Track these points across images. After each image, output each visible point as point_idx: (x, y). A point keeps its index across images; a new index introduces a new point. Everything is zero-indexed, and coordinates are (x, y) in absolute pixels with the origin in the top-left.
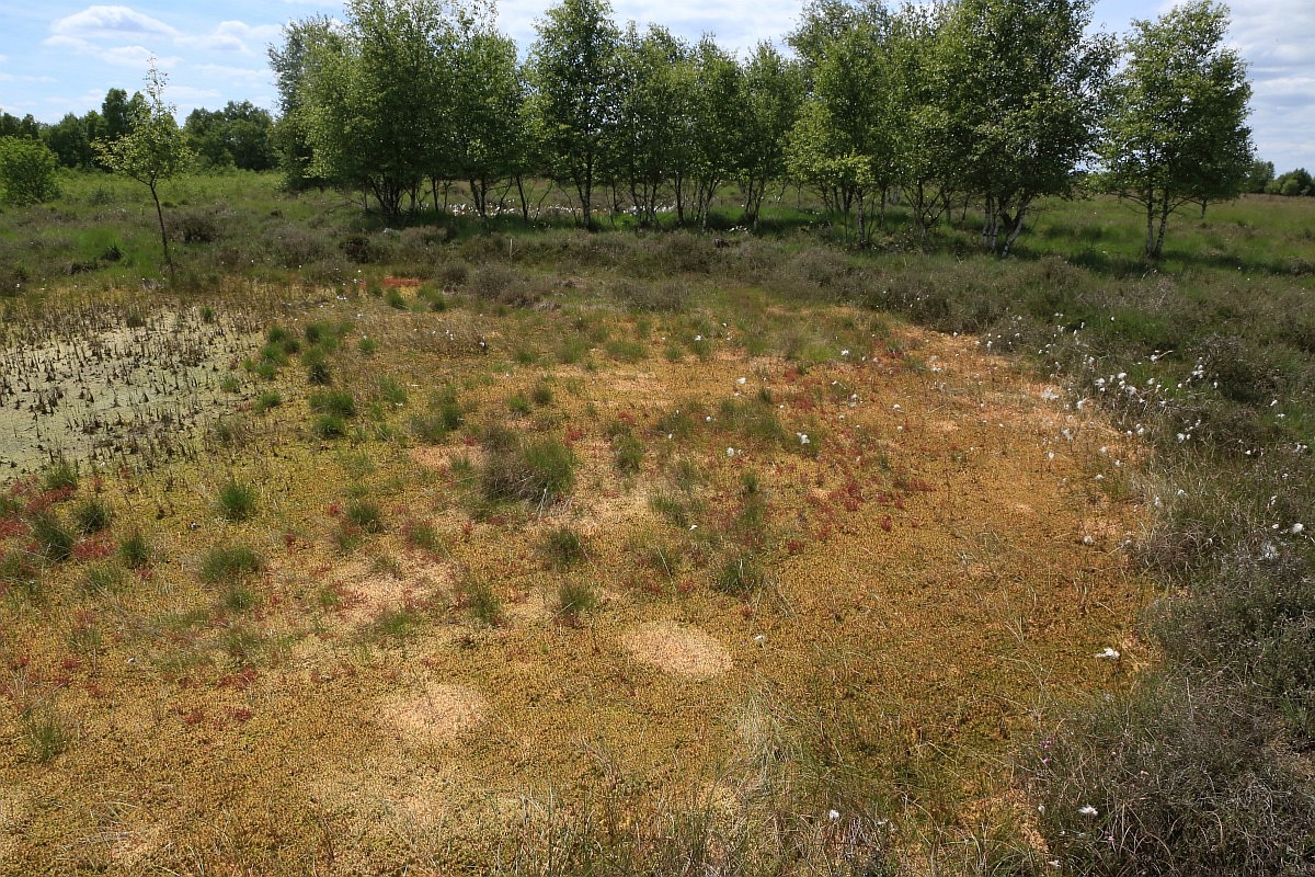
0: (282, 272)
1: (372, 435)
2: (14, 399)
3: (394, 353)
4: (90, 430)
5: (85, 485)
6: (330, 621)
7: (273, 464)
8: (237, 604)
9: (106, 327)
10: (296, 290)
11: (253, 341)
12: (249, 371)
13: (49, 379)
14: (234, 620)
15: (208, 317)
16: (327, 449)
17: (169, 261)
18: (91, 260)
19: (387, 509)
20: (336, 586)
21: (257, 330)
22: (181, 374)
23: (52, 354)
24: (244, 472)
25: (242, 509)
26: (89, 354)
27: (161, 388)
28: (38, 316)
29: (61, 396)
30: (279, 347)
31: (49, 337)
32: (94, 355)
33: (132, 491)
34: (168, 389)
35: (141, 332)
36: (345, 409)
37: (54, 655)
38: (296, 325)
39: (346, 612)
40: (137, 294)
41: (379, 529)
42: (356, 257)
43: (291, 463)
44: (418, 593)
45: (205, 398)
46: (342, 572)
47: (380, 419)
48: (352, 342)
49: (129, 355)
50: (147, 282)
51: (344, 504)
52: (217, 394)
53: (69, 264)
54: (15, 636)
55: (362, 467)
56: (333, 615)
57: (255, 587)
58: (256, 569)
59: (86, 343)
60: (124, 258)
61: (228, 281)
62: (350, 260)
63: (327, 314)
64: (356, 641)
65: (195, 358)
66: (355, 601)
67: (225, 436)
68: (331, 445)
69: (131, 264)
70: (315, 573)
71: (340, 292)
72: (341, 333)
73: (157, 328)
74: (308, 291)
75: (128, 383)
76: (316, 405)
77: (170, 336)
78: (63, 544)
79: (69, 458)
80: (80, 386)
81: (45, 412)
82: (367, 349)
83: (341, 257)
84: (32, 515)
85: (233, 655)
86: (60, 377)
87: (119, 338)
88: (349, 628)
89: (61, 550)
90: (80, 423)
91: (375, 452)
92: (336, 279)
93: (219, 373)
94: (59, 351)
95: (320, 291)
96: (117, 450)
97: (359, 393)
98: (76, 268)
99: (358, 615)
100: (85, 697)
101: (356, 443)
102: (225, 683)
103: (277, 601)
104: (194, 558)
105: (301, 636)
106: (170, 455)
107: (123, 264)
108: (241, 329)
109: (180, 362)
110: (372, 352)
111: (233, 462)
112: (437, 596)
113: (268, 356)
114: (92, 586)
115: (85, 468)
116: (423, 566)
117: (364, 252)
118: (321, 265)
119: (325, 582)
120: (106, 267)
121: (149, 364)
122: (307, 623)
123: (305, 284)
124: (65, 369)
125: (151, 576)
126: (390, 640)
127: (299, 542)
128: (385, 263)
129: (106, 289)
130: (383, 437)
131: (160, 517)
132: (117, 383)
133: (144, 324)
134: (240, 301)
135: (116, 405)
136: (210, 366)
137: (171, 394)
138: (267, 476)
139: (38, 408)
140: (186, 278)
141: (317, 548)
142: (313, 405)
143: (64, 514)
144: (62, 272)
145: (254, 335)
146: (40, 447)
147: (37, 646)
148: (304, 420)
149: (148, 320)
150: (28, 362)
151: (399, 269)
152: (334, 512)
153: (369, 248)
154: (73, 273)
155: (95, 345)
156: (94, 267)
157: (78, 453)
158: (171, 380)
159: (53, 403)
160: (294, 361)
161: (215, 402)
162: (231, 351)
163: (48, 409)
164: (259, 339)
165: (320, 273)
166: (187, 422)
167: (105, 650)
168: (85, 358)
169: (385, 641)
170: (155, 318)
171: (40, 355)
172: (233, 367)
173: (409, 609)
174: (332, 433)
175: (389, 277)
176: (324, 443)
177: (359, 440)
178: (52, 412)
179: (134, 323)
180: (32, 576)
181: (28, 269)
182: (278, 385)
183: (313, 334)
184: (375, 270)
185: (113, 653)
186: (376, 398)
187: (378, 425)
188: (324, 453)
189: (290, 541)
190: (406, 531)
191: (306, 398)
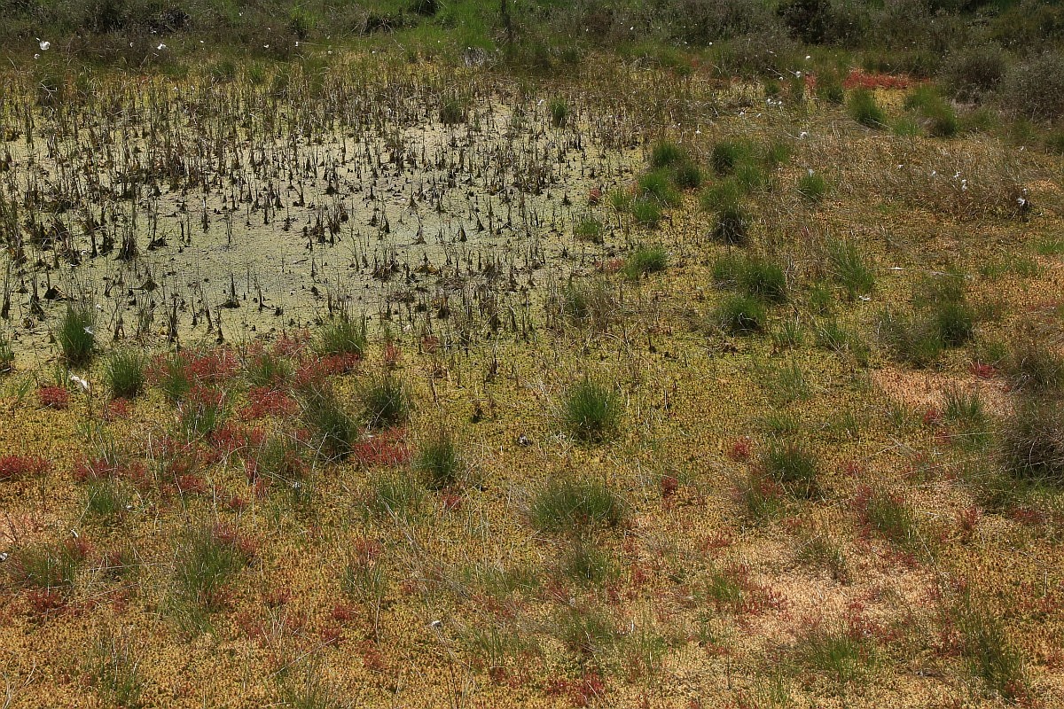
0: (676, 52)
1: (809, 338)
2: (282, 215)
3: (857, 204)
4: (384, 274)
5: (373, 353)
6: (722, 625)
7: (650, 365)
8: (584, 570)
9: (409, 120)
10: (699, 82)
11: (626, 163)
12: (619, 210)
13: (330, 191)
14: (578, 596)
15: (559, 117)
16: (734, 350)
17: (507, 23)
18: (396, 12)
19: (829, 461)
20: (738, 574)
21: (633, 144)
22: (516, 203)
23: (336, 154)
24: (606, 366)
25: (597, 425)
26: (385, 158)
27: (486, 224)
28: (318, 93)
29: (345, 218)
30: (668, 176)
31: (331, 128)
32: (392, 160)
33: (439, 374)
34: (496, 226)
35: (461, 131)
36: (769, 288)
37: (321, 596)
38: (699, 142)
39: (752, 620)
40: (457, 72)
41: (813, 495)
42: (804, 31)
43: (674, 366)
44: (873, 611)
45: (551, 245)
46: (749, 553)
47: (824, 313)
48: (789, 177)
49: (441, 166)
50: (472, 54)
51: (759, 445)
52: (568, 241)
53: (364, 17)
54: (272, 559)
55: (791, 390)
56: (729, 618)
57: (610, 551)
58: (613, 523)
59: (382, 143)
60: (442, 13)
61: (593, 60)
62: (793, 37)
63: (749, 128)
64: (764, 669)
65: (538, 181)
66: (766, 603)
67: (578, 308)
68: (741, 345)
69: (450, 23)
70: (706, 546)
71: (772, 92)
72: (771, 161)
73: (484, 128)
74: (718, 87)
75: (440, 210)
76: (721, 276)
77: (503, 142)
78: (344, 436)
79: (355, 311)
80: (372, 206)
81: (322, 240)
82: (812, 192)
83: (779, 30)
84: (303, 387)
85: (572, 648)
86: (343, 189)
87: (429, 138)
88: (754, 644)
89: (340, 446)
90: (370, 261)
91: (817, 368)
92: (766, 69)
93: (573, 209)
94: (344, 151)
95: (737, 88)
96: (421, 308)
97: (794, 264)
98: (374, 24)
99: (769, 625)
100: (358, 668)
101: (783, 348)
102: (556, 690)
103: (640, 579)
104: (525, 490)
105: (678, 642)
106: (494, 329)
107: (438, 22)
108: (608, 141)
109: (516, 185)
110: (820, 199)
111: (587, 352)
112: (905, 625)
113: (650, 188)
114: (377, 506)
115: (374, 330)
116: (884, 570)
117: (818, 24)
118: (745, 44)
119: (719, 564)
120: (414, 24)
121: (469, 182)
122: (688, 623)
123: (715, 74)
124: (352, 178)
125: (459, 505)
126: (821, 679)
127: (683, 491)
128: (853, 45)
129: (413, 60)
130: (828, 343)
131: (476, 420)
132: (423, 207)
133: (464, 119)
134: (610, 95)
135: (421, 241)
136: (559, 195)
137: (499, 233)
138: (637, 380)
139: (315, 232)
140: (530, 51)
141: (709, 506)
142: (717, 276)
143: (345, 392)
144: (352, 28)
145: (627, 153)
146: (314, 290)
147: (300, 579)
148: (701, 299)
149: (472, 114)
150: (302, 161)
151: (876, 56)
152: (739, 454)
153: (828, 17)
154: (368, 31)
155: (395, 146)
156: (396, 24)
158: (501, 211)
159: (335, 229)
160: (690, 200)
161: (565, 254)
162: (592, 176)
163: (327, 235)
164: (636, 159)
165: (741, 56)
166: (522, 280)
167: (389, 602)
168: (380, 164)
169: (813, 680)
170: (481, 111)
171: (320, 152)
172: (593, 202)
173: (856, 635)
174: (744, 325)
175: (856, 70)
176: (730, 341)
177: (788, 342)
178: (332, 241)
179: (451, 117)
180: (300, 476)
181: (310, 19)
182: (663, 238)
183: (723, 160)
184: (834, 56)
185: (400, 610)
186: (820, 276)
187: (821, 322)
188: (728, 355)
189: (668, 489)
190: (860, 504)
191: (705, 263)
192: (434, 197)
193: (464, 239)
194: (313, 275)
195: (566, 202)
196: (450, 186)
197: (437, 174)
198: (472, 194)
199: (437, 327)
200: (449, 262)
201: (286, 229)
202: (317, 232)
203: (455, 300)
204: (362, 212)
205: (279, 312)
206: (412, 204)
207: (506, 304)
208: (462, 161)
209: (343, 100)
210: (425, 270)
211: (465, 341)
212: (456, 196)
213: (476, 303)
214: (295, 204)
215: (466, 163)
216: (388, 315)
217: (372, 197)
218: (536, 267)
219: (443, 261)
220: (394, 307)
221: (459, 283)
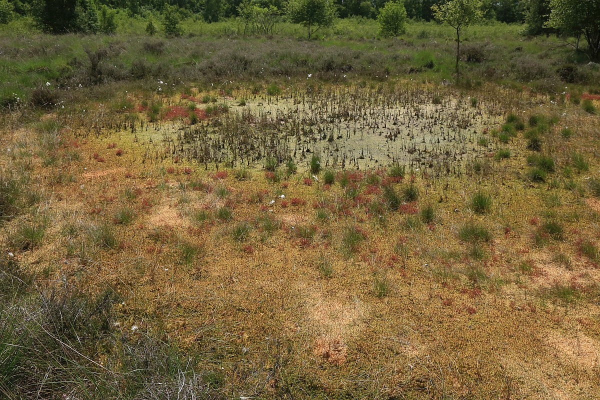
0: (518, 83)
1: (562, 185)
2: (379, 131)
3: (583, 140)
4: (411, 152)
5: (407, 177)
6: (524, 279)
7: (502, 189)
8: (476, 255)
9: (422, 102)
10: (525, 94)
11: (497, 120)
12: (494, 136)
13: (395, 124)
14: (473, 263)
15: (474, 104)
16: (533, 187)
17: (457, 71)
18: (420, 67)
19: (567, 228)
20: (531, 262)
21: (500, 114)
22: (458, 132)
23: (397, 112)
24: (487, 188)
25: (483, 208)
26: (413, 114)
27: (446, 138)
28: (392, 92)
29: (399, 133)
30: (512, 126)
31: (396, 104)
32: (415, 115)
33: (429, 186)
34: (450, 139)
35: (439, 107)
36: (548, 167)
37: (387, 252)
38: (525, 115)
39: (535, 278)
40: (439, 87)
41: (561, 239)
42: (566, 78)
43: (511, 190)
44: (580, 281)
45: (469, 146)
46: (535, 256)
47: (568, 177)
48: (558, 129)
49: (432, 118)
50: (445, 82)
51: (541, 221)
52: (475, 145)
53: (409, 68)
54: (372, 238)
55: (554, 202)
56: (527, 277)
57: (486, 249)
58: (487, 241)
59: (412, 109)
60: (435, 68)
61: (486, 85)
62: (562, 80)
63: (543, 111)
64: (538, 295)
65: (465, 125)
66: (539, 273)
67: (478, 168)
68: (536, 185)
69: (438, 71)
70: (519, 252)
71: (553, 99)
72: (551, 123)
73: (447, 106)
74: (532, 96)
75: (431, 132)
76: (530, 161)
77: (453, 111)
78: (396, 202)
79: (401, 163)
80: (408, 129)
81: (391, 139)
82: (566, 135)
83: (557, 78)
84: (384, 186)
85: (470, 279)
86: (399, 124)
88: (535, 286)
89: (395, 205)
90: (407, 147)
91: (564, 196)
92: (551, 91)
93: (477, 135)
94: (400, 111)
95: (539, 97)
96: (423, 164)
97: (558, 160)
98: (412, 70)
99: (541, 281)
100: (398, 275)
101: (552, 188)
102: (464, 292)
103: (495, 260)
104: (456, 226)
105: (508, 282)
106: (448, 172)
107: (434, 71)
108: (491, 113)
109: (457, 125)
110: (569, 137)
111: (480, 183)
112: (592, 287)
113: (506, 129)
114: (407, 226)
115: (407, 170)
116: (586, 267)
117: (572, 76)
118: (544, 82)
119: (524, 258)
120: (425, 71)
121: (441, 124)
122: (512, 276)
123: (532, 91)
124: (402, 120)
125: (434, 229)
126: (559, 301)
127: (512, 233)
128: (585, 84)
129: (424, 83)
130: (569, 188)
131: (440, 202)
132: (425, 131)
133: (440, 103)
134: (492, 97)
135: (424, 142)
136: (472, 130)
137: (451, 141)
138: (497, 194)
139: (389, 137)
140: (465, 81)
141: (522, 239)
142: (529, 161)
143: (397, 188)
144: (405, 72)
145: (498, 117)
146: (388, 155)
147: (381, 246)
148: (522, 169)
149: (443, 101)
150: (386, 114)
151: (594, 88)
152: (533, 223)
153: (576, 74)
154: (410, 73)
155: (417, 110)
156: (420, 71)
157: (405, 162)
158: (452, 134)
159: (396, 136)
160: (520, 135)
161: (474, 150)
162: (485, 124)
163: (393, 138)
164: (501, 120)
165: (542, 86)
166: (458, 157)
167: (409, 257)
168: (411, 116)
169: (556, 301)
170: (446, 100)
173: (573, 288)
174: (537, 179)
175: (586, 93)
176: (532, 184)
177: (553, 186)
178: (395, 140)
179: (436, 102)
180: (382, 214)
181: (391, 68)
182: (510, 147)
183: (533, 121)
184: (577, 88)
185: (413, 259)
186: (567, 163)
187: (567, 180)
188: (531, 189)
189: (507, 231)
190: (578, 244)
191: (524, 157)
192: (429, 128)
193: (439, 142)
194: (388, 150)
195: (475, 132)
196: (435, 124)
197: (431, 120)
198: (442, 128)
199: (428, 170)
200: (433, 149)
201: (380, 135)
202: (390, 137)
203: (435, 162)
204: (405, 131)
205: (377, 161)
206: (422, 129)
207: (452, 165)
208: (439, 116)
209: (400, 95)
210: (425, 151)
211: (438, 176)
212: (437, 127)
213: (442, 164)
214: (383, 127)
215: (441, 117)
216: (412, 165)
217: (408, 127)
218: (464, 153)
219: (432, 149)
220: (414, 163)
221: (437, 156)
